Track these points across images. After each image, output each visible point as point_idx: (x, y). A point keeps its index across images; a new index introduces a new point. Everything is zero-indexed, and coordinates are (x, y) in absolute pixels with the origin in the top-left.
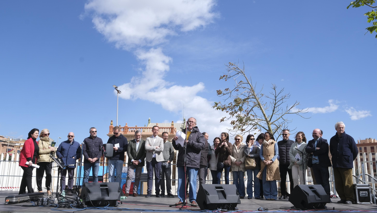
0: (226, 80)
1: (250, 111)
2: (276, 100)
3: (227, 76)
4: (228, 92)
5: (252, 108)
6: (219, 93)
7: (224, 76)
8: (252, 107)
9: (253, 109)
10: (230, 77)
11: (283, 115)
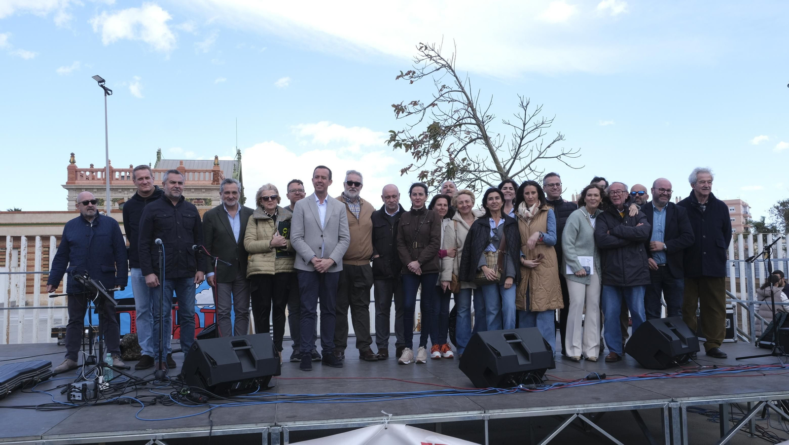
0: (412, 82)
1: (460, 150)
2: (524, 131)
3: (414, 72)
4: (418, 107)
5: (466, 145)
6: (399, 109)
7: (409, 72)
8: (466, 143)
9: (467, 147)
10: (422, 76)
11: (534, 161)
